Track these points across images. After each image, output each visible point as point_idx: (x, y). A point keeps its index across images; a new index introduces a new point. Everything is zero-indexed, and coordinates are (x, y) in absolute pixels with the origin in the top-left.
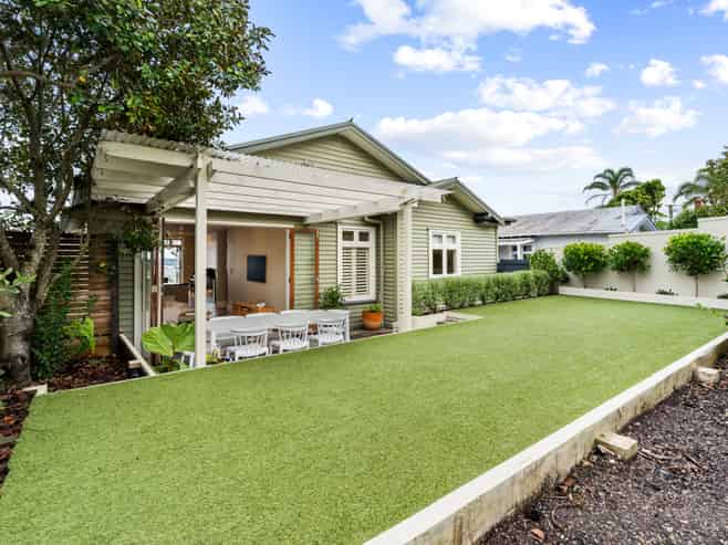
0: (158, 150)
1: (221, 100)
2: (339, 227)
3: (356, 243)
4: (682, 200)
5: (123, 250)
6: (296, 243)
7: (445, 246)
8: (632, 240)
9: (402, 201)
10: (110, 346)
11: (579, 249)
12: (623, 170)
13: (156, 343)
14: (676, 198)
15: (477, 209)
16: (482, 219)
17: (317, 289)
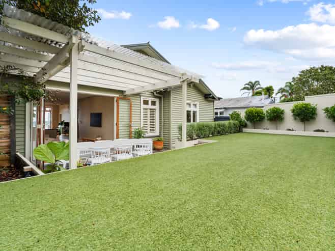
0: (46, 30)
1: (86, 5)
2: (142, 97)
3: (150, 106)
4: (280, 95)
5: (19, 99)
6: (120, 105)
7: (192, 109)
8: (276, 106)
9: (182, 80)
10: (10, 161)
11: (253, 111)
12: (256, 82)
13: (43, 155)
14: (276, 94)
15: (206, 92)
16: (209, 97)
17: (130, 129)
